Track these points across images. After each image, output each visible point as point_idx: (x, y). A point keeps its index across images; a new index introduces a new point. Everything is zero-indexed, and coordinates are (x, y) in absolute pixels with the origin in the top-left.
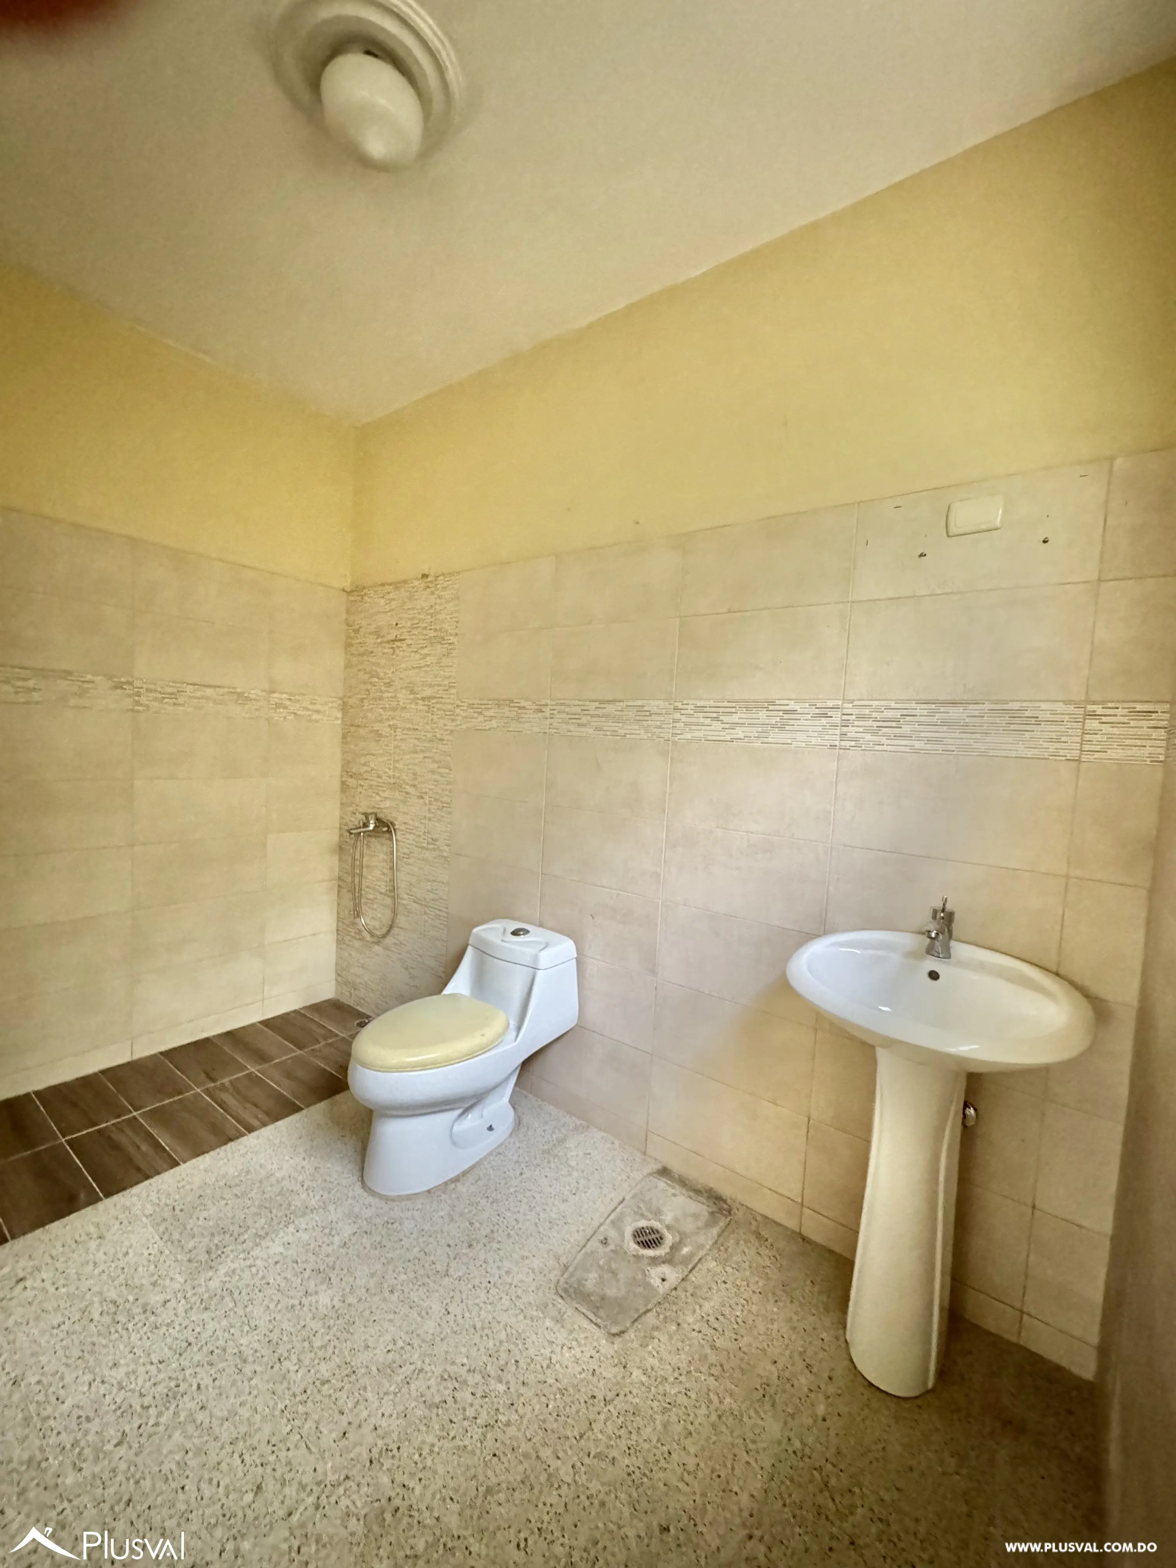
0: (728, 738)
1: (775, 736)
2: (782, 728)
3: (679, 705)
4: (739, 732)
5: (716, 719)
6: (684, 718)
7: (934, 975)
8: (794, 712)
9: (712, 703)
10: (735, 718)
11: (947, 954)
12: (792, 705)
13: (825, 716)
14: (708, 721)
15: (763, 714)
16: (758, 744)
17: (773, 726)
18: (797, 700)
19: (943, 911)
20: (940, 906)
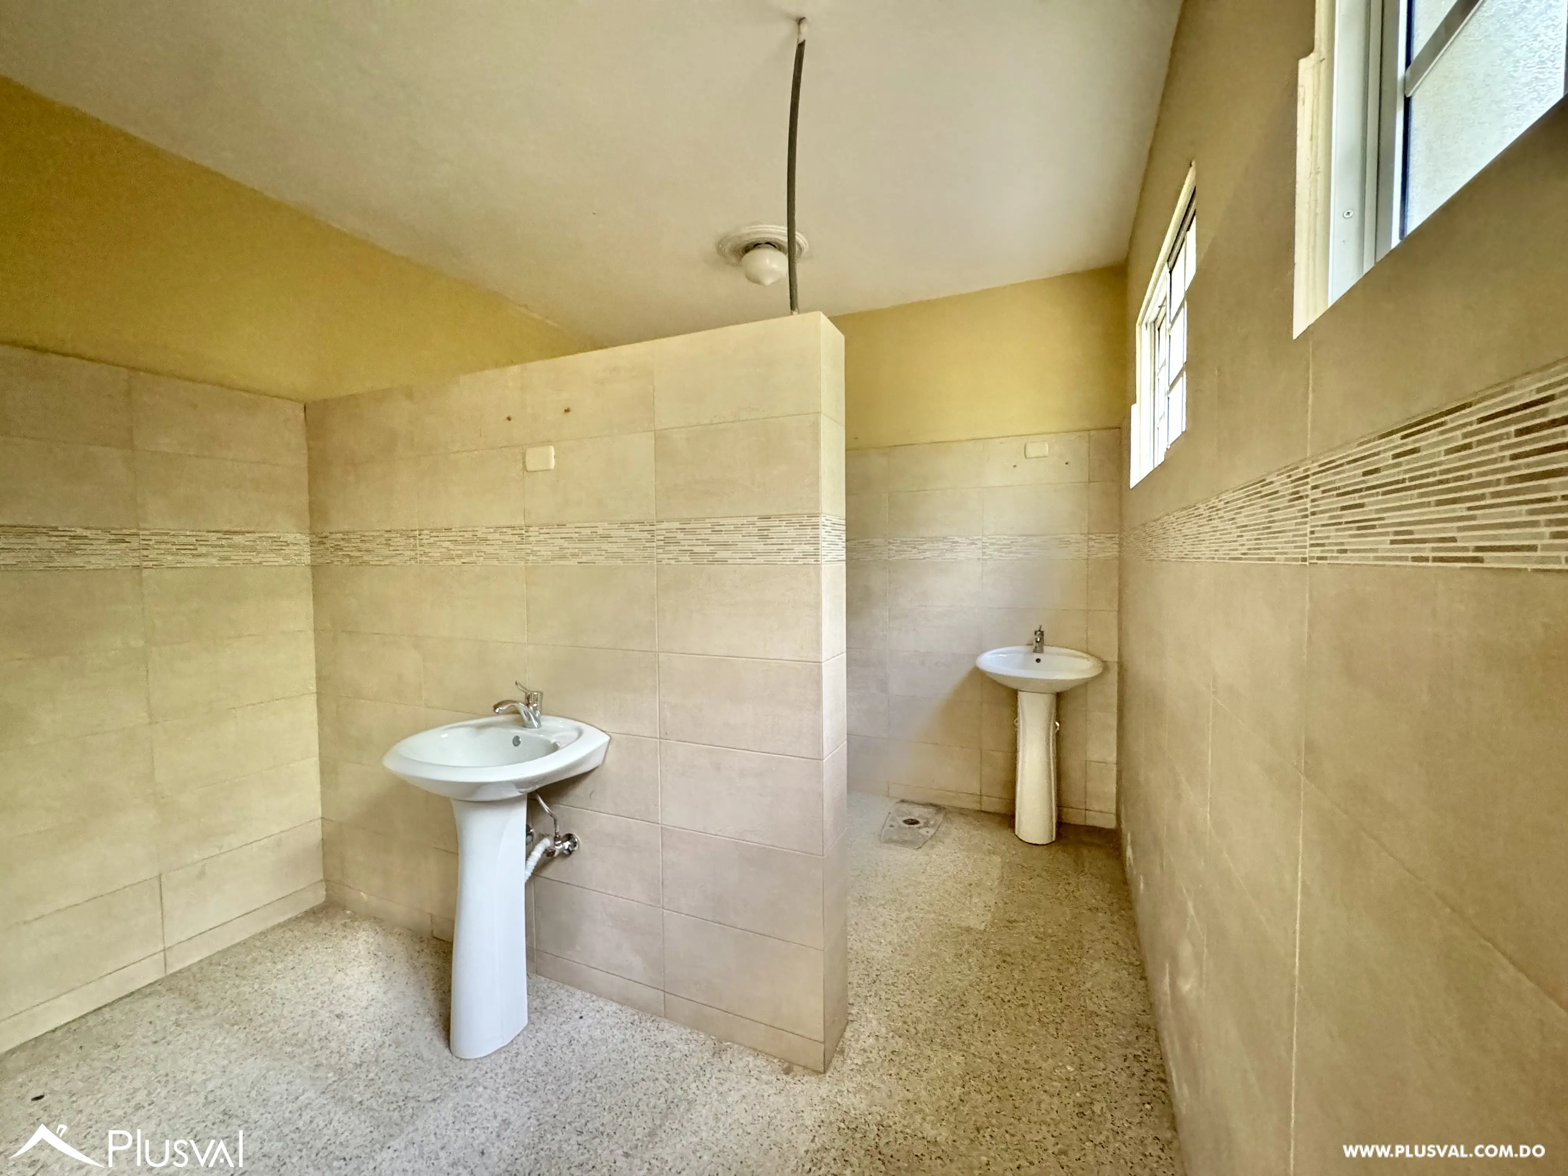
0: (922, 557)
1: (948, 555)
2: (952, 551)
3: (892, 541)
4: (928, 554)
5: (915, 548)
6: (894, 548)
7: (1038, 660)
8: (958, 542)
9: (911, 539)
10: (925, 547)
11: (1042, 651)
12: (956, 539)
13: (974, 544)
14: (910, 549)
15: (940, 544)
16: (940, 559)
17: (947, 550)
18: (959, 536)
19: (1040, 631)
20: (1038, 629)
